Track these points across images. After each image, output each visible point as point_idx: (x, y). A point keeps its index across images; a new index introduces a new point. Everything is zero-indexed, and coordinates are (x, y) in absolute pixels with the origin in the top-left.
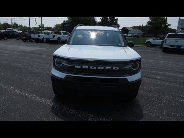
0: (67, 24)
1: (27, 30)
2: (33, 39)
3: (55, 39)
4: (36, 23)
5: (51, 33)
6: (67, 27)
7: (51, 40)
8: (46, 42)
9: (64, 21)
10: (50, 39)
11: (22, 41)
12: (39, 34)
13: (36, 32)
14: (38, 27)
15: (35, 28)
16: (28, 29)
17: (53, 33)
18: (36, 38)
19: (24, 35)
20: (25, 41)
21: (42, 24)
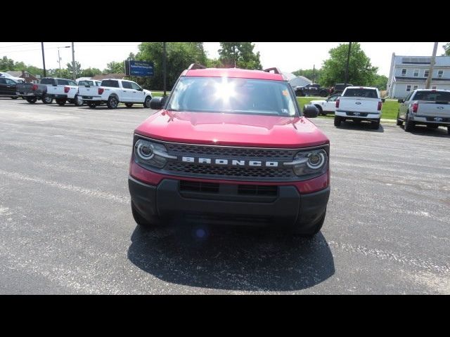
0: (137, 62)
1: (38, 76)
2: (52, 96)
3: (105, 97)
4: (60, 59)
5: (95, 84)
6: (136, 69)
7: (94, 99)
8: (82, 105)
9: (131, 55)
10: (91, 97)
11: (26, 101)
12: (68, 86)
13: (59, 80)
14: (66, 68)
15: (57, 70)
16: (38, 74)
17: (99, 84)
18: (59, 95)
19: (29, 86)
20: (32, 101)
21: (73, 62)
